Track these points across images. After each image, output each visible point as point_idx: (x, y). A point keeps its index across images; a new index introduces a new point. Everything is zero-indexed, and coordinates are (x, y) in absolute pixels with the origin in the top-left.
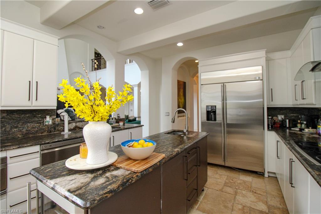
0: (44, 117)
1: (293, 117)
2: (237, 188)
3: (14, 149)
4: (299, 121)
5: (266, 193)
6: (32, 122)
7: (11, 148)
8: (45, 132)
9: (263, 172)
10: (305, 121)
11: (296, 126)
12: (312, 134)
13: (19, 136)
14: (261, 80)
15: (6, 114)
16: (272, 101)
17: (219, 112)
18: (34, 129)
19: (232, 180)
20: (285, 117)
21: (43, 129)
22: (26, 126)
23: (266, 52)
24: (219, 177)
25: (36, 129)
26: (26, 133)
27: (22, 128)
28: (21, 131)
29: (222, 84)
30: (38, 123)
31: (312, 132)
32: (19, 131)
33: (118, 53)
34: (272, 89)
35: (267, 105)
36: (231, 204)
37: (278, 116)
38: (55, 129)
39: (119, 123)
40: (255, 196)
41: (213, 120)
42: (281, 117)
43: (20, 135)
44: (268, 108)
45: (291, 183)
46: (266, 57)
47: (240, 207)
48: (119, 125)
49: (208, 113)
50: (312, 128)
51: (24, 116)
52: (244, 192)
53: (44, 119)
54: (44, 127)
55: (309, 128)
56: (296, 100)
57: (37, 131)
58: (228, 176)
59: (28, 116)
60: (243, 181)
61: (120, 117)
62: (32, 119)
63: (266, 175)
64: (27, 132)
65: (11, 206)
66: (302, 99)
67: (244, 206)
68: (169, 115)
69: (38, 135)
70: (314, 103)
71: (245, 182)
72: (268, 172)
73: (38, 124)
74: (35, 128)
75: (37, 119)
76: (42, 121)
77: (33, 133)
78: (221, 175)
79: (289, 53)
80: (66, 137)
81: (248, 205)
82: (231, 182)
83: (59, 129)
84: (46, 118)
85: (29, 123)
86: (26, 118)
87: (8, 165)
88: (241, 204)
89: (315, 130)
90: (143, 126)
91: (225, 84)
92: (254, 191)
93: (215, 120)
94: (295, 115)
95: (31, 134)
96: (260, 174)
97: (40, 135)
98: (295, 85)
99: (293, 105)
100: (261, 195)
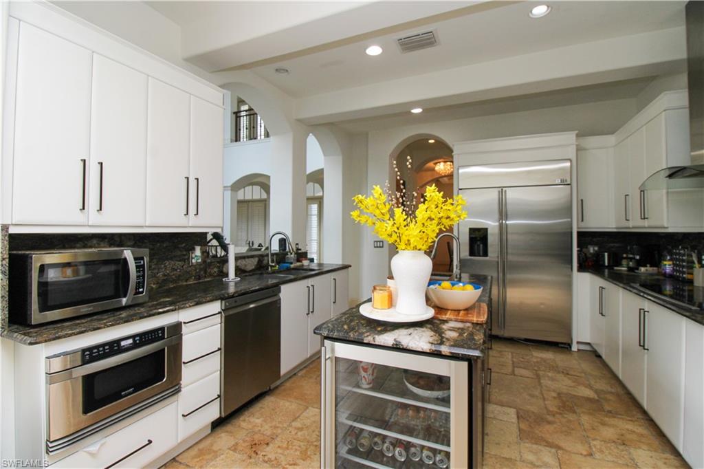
0: (190, 248)
1: (613, 249)
2: (536, 368)
3: (190, 306)
4: (625, 256)
5: (585, 373)
6: (171, 259)
7: (187, 305)
8: (191, 277)
9: (570, 342)
10: (638, 255)
11: (620, 265)
12: (652, 275)
13: (152, 285)
14: (568, 184)
15: (134, 242)
16: (582, 220)
17: (493, 240)
18: (175, 272)
19: (522, 358)
20: (600, 248)
21: (188, 273)
22: (163, 266)
23: (578, 136)
24: (498, 355)
25: (178, 272)
26: (164, 280)
27: (156, 271)
28: (155, 276)
29: (500, 189)
30: (180, 261)
31: (651, 272)
32: (153, 277)
33: (300, 121)
34: (582, 200)
35: (578, 228)
36: (539, 391)
37: (589, 246)
38: (205, 272)
39: (301, 262)
40: (569, 379)
41: (481, 253)
42: (594, 250)
43: (154, 284)
44: (579, 234)
45: (642, 344)
46: (577, 145)
47: (554, 395)
48: (303, 265)
49: (472, 241)
50: (651, 266)
51: (160, 246)
52: (550, 374)
53: (190, 252)
54: (190, 269)
55: (646, 266)
56: (626, 220)
57: (180, 276)
58: (512, 353)
59: (167, 247)
60: (541, 358)
61: (300, 250)
62: (172, 252)
63: (575, 348)
64: (165, 278)
65: (183, 416)
66: (641, 219)
67: (559, 394)
68: (382, 247)
69: (181, 283)
70: (666, 226)
71: (544, 360)
72: (578, 343)
73: (180, 263)
74: (176, 270)
75: (179, 253)
76: (187, 257)
77: (174, 280)
78: (501, 352)
79: (611, 139)
80: (232, 289)
81: (565, 391)
82: (522, 361)
83: (213, 271)
84: (194, 249)
85: (167, 259)
86: (163, 250)
87: (183, 337)
88: (554, 391)
89: (655, 268)
90: (350, 266)
91: (504, 189)
92: (565, 371)
93: (486, 254)
94: (616, 245)
95: (171, 282)
96: (565, 347)
97: (185, 283)
98: (626, 195)
99: (616, 228)
100: (578, 376)
